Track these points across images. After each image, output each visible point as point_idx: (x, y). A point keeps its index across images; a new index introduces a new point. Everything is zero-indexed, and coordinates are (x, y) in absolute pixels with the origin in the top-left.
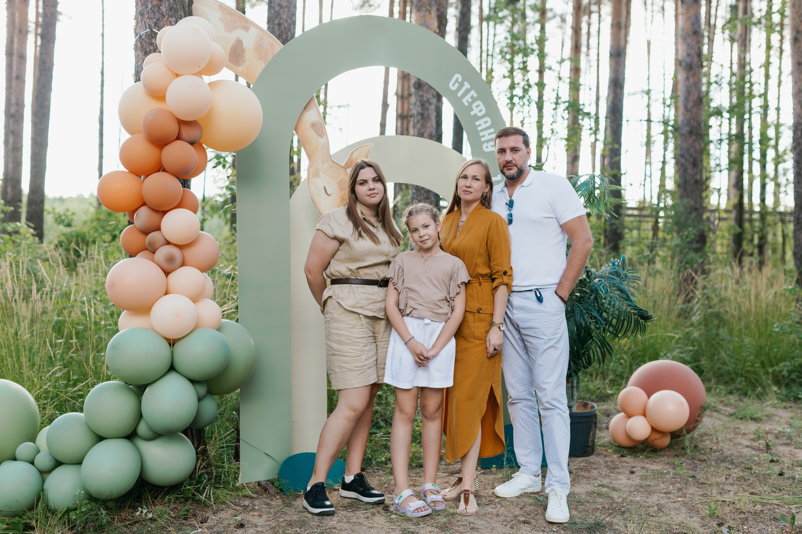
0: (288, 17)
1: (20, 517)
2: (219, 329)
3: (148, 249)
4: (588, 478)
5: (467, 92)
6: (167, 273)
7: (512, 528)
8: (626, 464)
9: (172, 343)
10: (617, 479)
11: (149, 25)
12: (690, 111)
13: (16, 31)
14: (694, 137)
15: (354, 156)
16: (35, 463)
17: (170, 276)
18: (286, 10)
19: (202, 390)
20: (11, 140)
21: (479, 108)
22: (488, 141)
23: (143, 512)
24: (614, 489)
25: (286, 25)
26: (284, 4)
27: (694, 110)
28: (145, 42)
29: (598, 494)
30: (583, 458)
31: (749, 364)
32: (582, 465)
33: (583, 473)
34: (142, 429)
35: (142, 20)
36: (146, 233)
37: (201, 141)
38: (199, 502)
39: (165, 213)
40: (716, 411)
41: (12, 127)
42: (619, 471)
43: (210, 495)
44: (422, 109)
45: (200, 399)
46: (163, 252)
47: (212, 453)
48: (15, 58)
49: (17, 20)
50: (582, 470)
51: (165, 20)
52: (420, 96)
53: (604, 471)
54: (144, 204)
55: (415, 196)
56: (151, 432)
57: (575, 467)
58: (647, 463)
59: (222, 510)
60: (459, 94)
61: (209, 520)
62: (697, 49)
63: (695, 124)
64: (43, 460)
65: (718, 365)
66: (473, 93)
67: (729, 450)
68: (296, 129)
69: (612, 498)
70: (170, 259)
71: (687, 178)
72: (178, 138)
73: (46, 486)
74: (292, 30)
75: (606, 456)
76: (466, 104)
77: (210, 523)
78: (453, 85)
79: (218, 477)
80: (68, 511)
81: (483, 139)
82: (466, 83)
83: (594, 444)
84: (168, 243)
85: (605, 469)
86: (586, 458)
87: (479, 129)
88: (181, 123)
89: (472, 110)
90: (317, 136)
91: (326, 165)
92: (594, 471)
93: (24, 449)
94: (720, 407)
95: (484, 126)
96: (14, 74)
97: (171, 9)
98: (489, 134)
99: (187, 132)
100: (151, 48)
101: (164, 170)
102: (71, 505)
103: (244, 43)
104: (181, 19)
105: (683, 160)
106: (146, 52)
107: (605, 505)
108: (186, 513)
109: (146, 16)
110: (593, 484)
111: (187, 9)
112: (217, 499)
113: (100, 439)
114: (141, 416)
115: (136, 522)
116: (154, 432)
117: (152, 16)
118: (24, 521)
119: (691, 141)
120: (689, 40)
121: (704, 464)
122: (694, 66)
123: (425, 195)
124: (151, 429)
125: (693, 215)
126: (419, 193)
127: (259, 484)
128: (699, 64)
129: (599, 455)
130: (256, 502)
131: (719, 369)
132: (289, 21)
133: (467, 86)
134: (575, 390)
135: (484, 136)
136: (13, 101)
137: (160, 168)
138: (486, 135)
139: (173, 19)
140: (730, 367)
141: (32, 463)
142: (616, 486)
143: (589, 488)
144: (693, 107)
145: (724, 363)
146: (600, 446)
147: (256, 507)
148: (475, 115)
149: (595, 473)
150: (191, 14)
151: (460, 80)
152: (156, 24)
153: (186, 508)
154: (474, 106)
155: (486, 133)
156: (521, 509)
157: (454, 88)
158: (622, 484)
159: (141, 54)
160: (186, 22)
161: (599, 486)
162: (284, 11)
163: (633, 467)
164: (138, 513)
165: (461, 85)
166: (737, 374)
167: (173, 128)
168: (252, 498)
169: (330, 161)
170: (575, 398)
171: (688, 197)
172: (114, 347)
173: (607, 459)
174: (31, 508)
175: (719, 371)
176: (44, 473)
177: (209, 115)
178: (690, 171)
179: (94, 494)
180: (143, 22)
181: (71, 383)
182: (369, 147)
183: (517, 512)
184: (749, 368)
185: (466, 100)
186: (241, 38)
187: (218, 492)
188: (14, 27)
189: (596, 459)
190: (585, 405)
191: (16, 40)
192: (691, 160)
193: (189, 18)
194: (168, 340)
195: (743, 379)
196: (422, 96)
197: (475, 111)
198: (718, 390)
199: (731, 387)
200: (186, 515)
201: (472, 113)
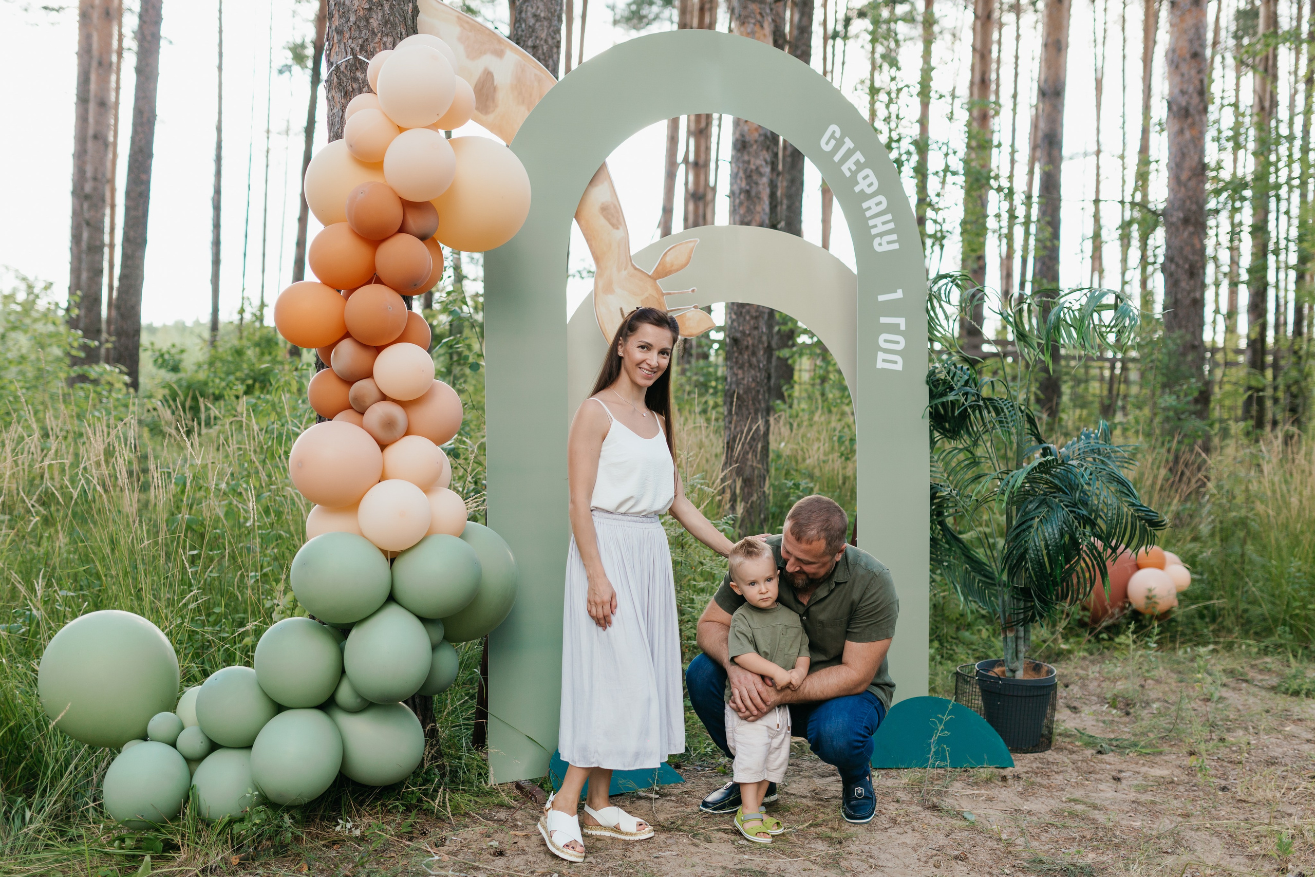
0: (548, 34)
1: (157, 830)
2: (462, 536)
3: (351, 408)
4: (1049, 788)
5: (849, 154)
6: (383, 447)
7: (937, 867)
8: (1108, 767)
9: (392, 558)
10: (1097, 790)
11: (352, 49)
12: (1185, 186)
13: (94, 64)
14: (1191, 229)
15: (668, 259)
16: (179, 743)
17: (390, 450)
18: (546, 23)
19: (439, 633)
20: (85, 235)
21: (868, 181)
22: (881, 235)
23: (344, 827)
24: (1095, 807)
25: (545, 47)
26: (542, 15)
27: (1192, 184)
28: (345, 76)
29: (1070, 813)
30: (1036, 755)
31: (1297, 604)
32: (1034, 765)
33: (1039, 780)
34: (345, 694)
35: (339, 41)
36: (348, 381)
37: (435, 236)
38: (428, 812)
39: (379, 350)
40: (1246, 681)
41: (87, 215)
42: (1098, 776)
43: (444, 803)
44: (748, 184)
45: (434, 648)
46: (378, 412)
47: (444, 734)
48: (92, 106)
49: (95, 46)
50: (1036, 773)
51: (377, 40)
52: (744, 162)
53: (1074, 777)
54: (347, 335)
55: (735, 324)
56: (359, 700)
57: (1025, 770)
58: (1144, 765)
59: (466, 826)
60: (837, 158)
61: (447, 842)
62: (1197, 82)
63: (1194, 207)
64: (191, 741)
65: (1243, 606)
66: (858, 156)
67: (1278, 746)
68: (577, 216)
69: (1094, 821)
70: (389, 424)
71: (1179, 296)
72: (402, 229)
73: (194, 782)
74: (555, 56)
75: (1073, 752)
76: (848, 174)
77: (449, 846)
78: (827, 143)
79: (454, 773)
80: (231, 822)
81: (874, 231)
82: (847, 140)
83: (1051, 732)
84: (384, 397)
85: (1075, 774)
86: (1041, 755)
87: (868, 214)
88: (408, 205)
89: (858, 183)
90: (610, 227)
91: (624, 273)
92: (1057, 776)
93: (161, 722)
94: (1252, 674)
95: (875, 210)
96: (91, 132)
97: (386, 22)
98: (884, 223)
99: (414, 222)
100: (355, 86)
101: (379, 281)
102: (237, 813)
103: (495, 77)
104: (401, 39)
105: (1173, 267)
106: (346, 93)
107: (1085, 834)
108: (410, 829)
109: (347, 35)
110: (1059, 798)
111: (410, 22)
112: (456, 808)
113: (279, 708)
114: (342, 672)
115: (334, 843)
116: (363, 699)
117: (357, 34)
118: (164, 837)
119: (1186, 234)
120: (1184, 68)
121: (1239, 769)
122: (1192, 110)
123: (752, 322)
124: (358, 694)
125: (1190, 358)
126: (741, 319)
127: (518, 786)
128: (1201, 107)
129: (1060, 749)
130: (518, 815)
131: (1245, 611)
132: (550, 41)
133: (849, 144)
134: (1021, 642)
135: (875, 226)
136: (89, 173)
137: (373, 278)
138: (879, 225)
139: (389, 40)
140: (1265, 608)
141: (174, 745)
142: (1098, 802)
143: (1054, 804)
144: (1190, 179)
145: (1254, 602)
146: (1060, 735)
147: (520, 824)
148: (862, 190)
149: (1058, 779)
150: (415, 32)
151: (838, 135)
152: (362, 47)
153: (410, 821)
154: (860, 176)
155: (878, 221)
156: (947, 836)
157: (827, 148)
158: (1107, 799)
159: (338, 96)
160: (409, 44)
161: (1070, 801)
162: (542, 26)
163: (1120, 771)
164: (338, 828)
165: (840, 143)
166: (1275, 620)
167: (395, 213)
168: (510, 808)
169: (630, 268)
170: (1021, 655)
171: (1180, 327)
172: (304, 564)
173: (1074, 757)
174: (176, 815)
175: (1246, 616)
176: (192, 762)
177: (450, 193)
178: (1183, 284)
179: (272, 796)
180: (342, 46)
181: (212, 619)
182: (691, 245)
183: (942, 840)
184: (1297, 611)
185: (847, 168)
186: (492, 69)
187: (457, 797)
188: (91, 57)
189: (1057, 756)
190: (1037, 668)
191: (93, 77)
192: (1187, 266)
193: (413, 37)
194: (384, 552)
195: (1287, 629)
196: (749, 162)
197: (862, 186)
198: (1244, 647)
199: (1267, 642)
200: (410, 832)
201: (857, 189)
